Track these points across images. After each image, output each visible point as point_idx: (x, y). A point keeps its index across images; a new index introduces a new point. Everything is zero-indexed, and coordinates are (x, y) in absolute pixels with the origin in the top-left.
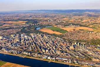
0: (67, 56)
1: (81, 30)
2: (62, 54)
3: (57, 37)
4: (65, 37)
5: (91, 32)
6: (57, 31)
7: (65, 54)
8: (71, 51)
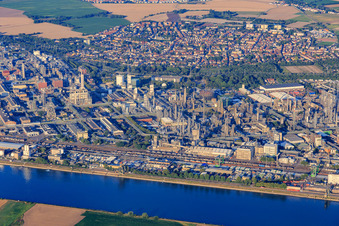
0: (29, 134)
1: (216, 15)
2: (11, 124)
3: (36, 53)
4: (83, 54)
5: (264, 27)
6: (61, 21)
7: (26, 123)
8: (69, 113)
